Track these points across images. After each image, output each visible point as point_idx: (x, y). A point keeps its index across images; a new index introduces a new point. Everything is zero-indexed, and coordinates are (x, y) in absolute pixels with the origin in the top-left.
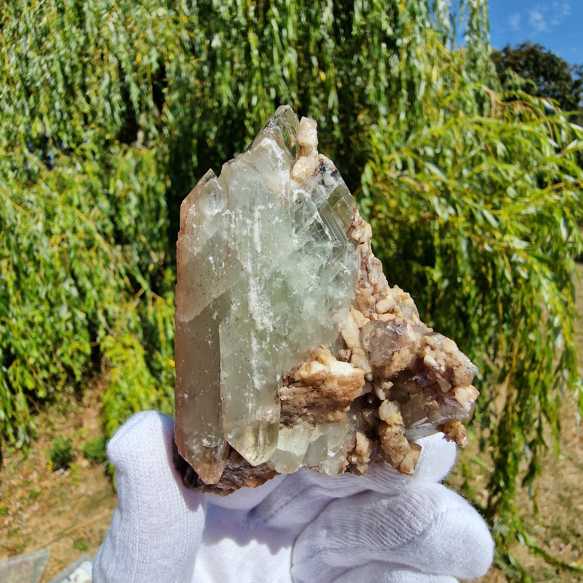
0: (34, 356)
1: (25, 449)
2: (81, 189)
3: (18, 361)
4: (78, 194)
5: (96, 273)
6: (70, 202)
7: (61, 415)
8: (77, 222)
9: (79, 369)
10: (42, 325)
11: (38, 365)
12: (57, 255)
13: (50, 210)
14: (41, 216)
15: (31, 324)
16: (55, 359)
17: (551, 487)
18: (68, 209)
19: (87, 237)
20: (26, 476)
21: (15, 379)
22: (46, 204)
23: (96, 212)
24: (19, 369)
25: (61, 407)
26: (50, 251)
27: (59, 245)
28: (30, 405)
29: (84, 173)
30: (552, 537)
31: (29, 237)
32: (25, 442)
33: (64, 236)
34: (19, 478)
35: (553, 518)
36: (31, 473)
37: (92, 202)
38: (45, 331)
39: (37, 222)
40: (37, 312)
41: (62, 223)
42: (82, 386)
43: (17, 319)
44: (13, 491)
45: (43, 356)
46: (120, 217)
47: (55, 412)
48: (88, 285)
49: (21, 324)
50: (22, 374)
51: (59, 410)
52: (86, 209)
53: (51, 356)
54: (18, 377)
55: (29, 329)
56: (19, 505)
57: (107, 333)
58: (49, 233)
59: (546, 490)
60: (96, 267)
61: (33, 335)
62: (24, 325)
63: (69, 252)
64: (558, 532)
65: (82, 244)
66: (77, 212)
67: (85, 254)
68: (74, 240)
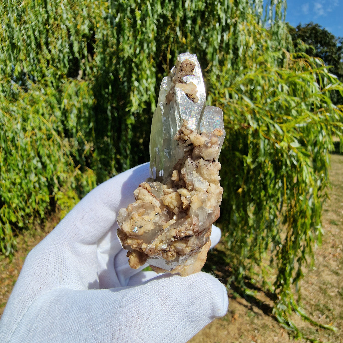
0: (15, 202)
1: (11, 256)
2: (44, 104)
3: (6, 206)
4: (42, 106)
5: (52, 154)
6: (37, 112)
7: (32, 237)
8: (42, 124)
9: (43, 210)
10: (20, 184)
11: (18, 208)
12: (29, 143)
13: (25, 116)
14: (20, 120)
15: (14, 184)
16: (28, 204)
17: (315, 283)
18: (36, 116)
19: (48, 133)
20: (11, 272)
21: (4, 216)
22: (23, 112)
23: (53, 118)
24: (7, 210)
25: (32, 233)
26: (24, 141)
27: (31, 137)
28: (13, 231)
29: (46, 94)
30: (315, 311)
31: (12, 132)
32: (11, 252)
33: (34, 132)
34: (7, 274)
35: (316, 300)
36: (14, 271)
37: (51, 112)
38: (22, 188)
39: (17, 123)
40: (17, 177)
41: (32, 124)
42: (45, 220)
43: (5, 181)
44: (3, 281)
45: (21, 202)
46: (68, 122)
47: (28, 235)
48: (48, 161)
49: (8, 183)
50: (9, 213)
51: (31, 234)
52: (47, 116)
53: (26, 203)
54: (6, 214)
55: (12, 187)
56: (6, 289)
57: (59, 190)
58: (24, 130)
59: (312, 284)
60: (53, 151)
61: (15, 190)
62: (10, 184)
63: (36, 141)
64: (318, 308)
65: (45, 137)
66: (42, 118)
67: (46, 143)
68: (39, 134)
